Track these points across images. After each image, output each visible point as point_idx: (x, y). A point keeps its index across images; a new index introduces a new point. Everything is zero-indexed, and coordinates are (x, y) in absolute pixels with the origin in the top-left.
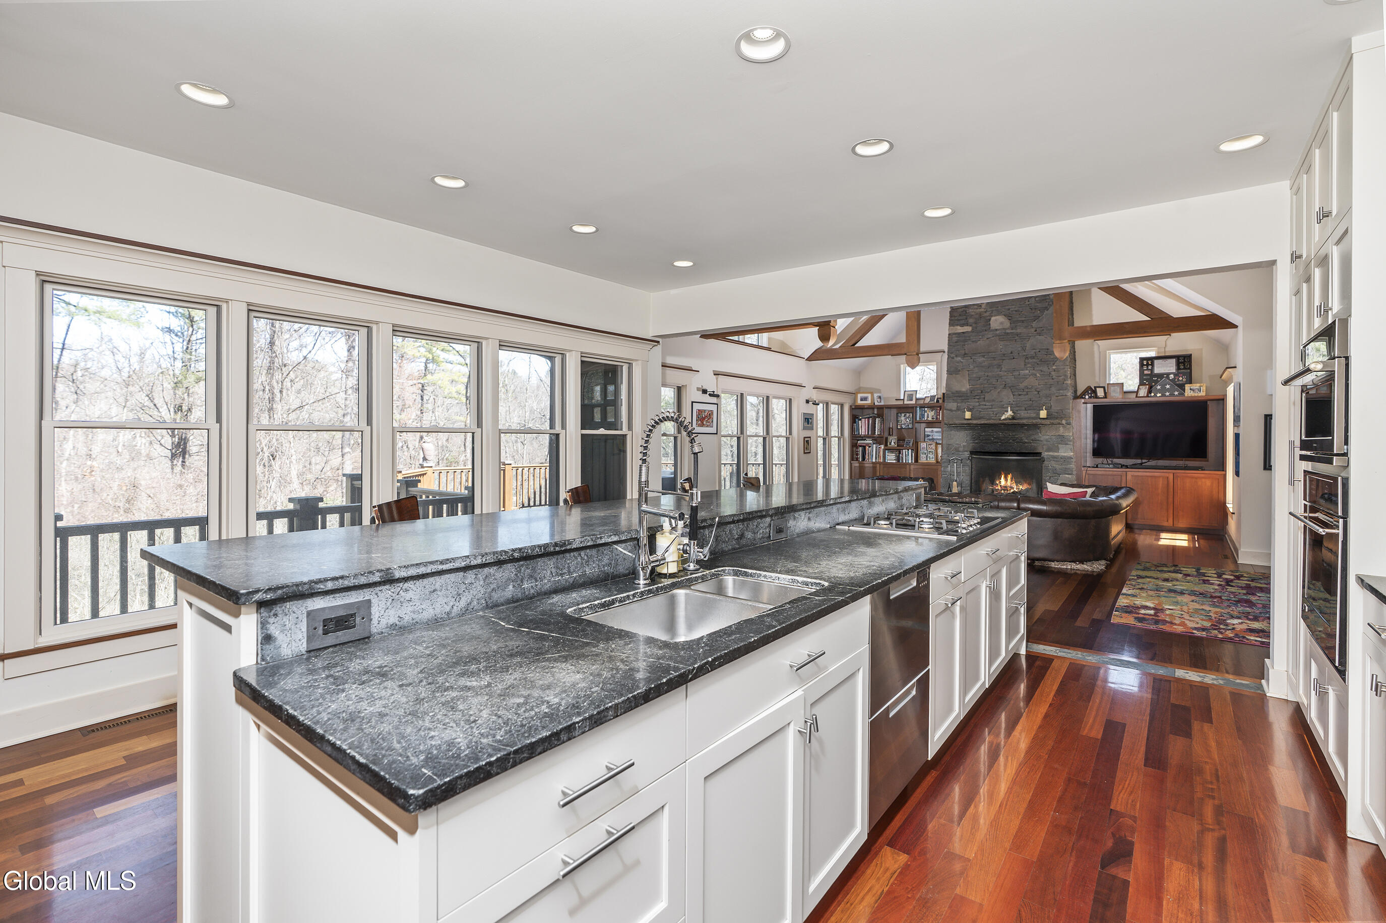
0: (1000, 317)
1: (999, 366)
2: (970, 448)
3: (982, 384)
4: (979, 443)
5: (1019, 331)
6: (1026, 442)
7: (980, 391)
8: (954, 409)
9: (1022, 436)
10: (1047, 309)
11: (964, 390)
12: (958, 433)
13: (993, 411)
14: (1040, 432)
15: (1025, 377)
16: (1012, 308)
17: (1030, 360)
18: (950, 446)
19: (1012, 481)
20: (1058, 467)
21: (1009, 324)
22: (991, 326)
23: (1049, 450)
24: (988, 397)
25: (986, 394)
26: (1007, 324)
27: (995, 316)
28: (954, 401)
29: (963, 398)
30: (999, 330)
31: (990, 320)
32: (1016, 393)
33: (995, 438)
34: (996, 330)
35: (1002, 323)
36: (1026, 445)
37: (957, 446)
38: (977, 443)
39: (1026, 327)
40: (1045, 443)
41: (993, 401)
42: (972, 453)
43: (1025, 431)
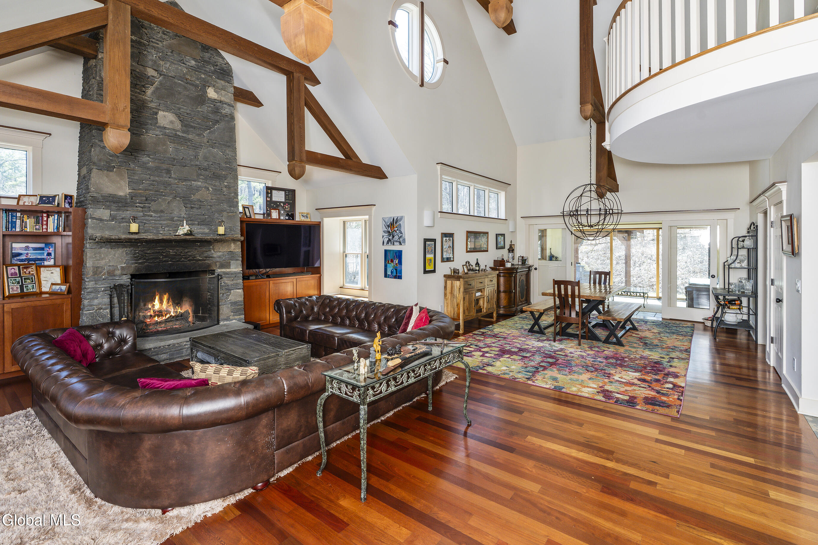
0: (170, 114)
1: (168, 171)
2: (132, 271)
3: (147, 190)
4: (144, 262)
5: (190, 136)
6: (200, 260)
7: (144, 198)
8: (105, 218)
9: (196, 253)
10: (217, 122)
11: (121, 193)
12: (112, 252)
13: (161, 224)
14: (214, 249)
15: (198, 189)
16: (183, 109)
17: (203, 172)
18: (100, 269)
19: (168, 303)
20: (230, 283)
21: (180, 126)
22: (159, 121)
23: (222, 266)
24: (154, 206)
25: (152, 203)
26: (178, 125)
27: (163, 111)
28: (108, 207)
29: (120, 205)
30: (169, 129)
31: (156, 114)
32: (188, 206)
33: (165, 257)
34: (165, 128)
35: (172, 122)
36: (200, 262)
37: (111, 268)
38: (140, 263)
39: (199, 135)
40: (218, 259)
41: (162, 211)
42: (133, 276)
43: (197, 248)
